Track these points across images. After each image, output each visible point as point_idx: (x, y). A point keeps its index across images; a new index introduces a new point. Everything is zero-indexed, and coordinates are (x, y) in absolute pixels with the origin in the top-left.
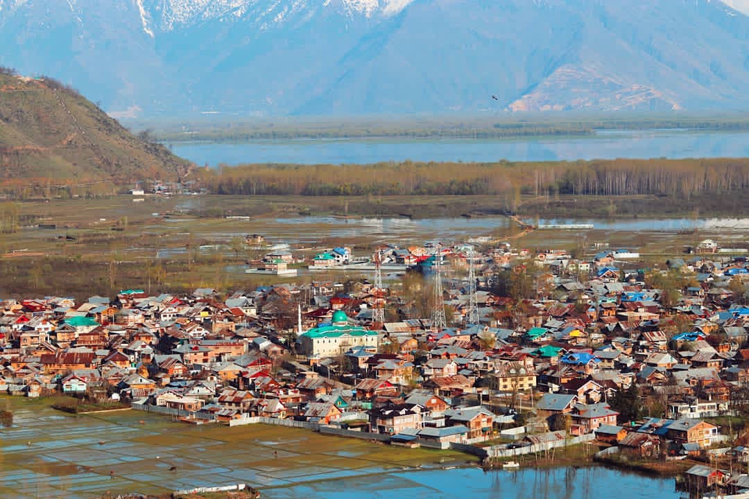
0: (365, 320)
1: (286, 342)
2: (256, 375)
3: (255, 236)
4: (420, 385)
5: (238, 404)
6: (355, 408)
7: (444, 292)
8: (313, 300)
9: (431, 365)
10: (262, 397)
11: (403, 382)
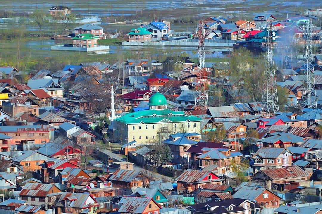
0: (187, 103)
1: (97, 129)
2: (64, 166)
3: (61, 8)
4: (249, 177)
5: (42, 198)
6: (176, 203)
7: (277, 72)
8: (128, 81)
9: (262, 155)
10: (69, 190)
11: (230, 174)
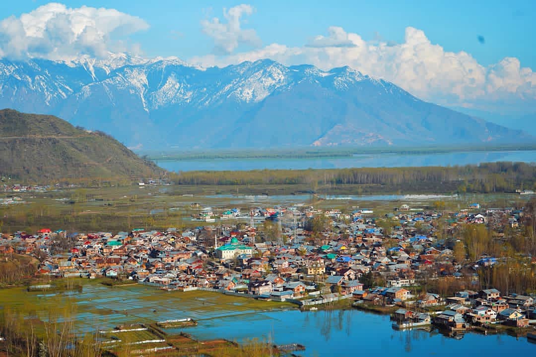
0: (246, 242)
1: (209, 253)
2: (196, 268)
3: (195, 204)
4: (271, 272)
5: (187, 281)
6: (242, 283)
7: (283, 229)
8: (222, 233)
9: (277, 263)
10: (198, 278)
11: (264, 271)
